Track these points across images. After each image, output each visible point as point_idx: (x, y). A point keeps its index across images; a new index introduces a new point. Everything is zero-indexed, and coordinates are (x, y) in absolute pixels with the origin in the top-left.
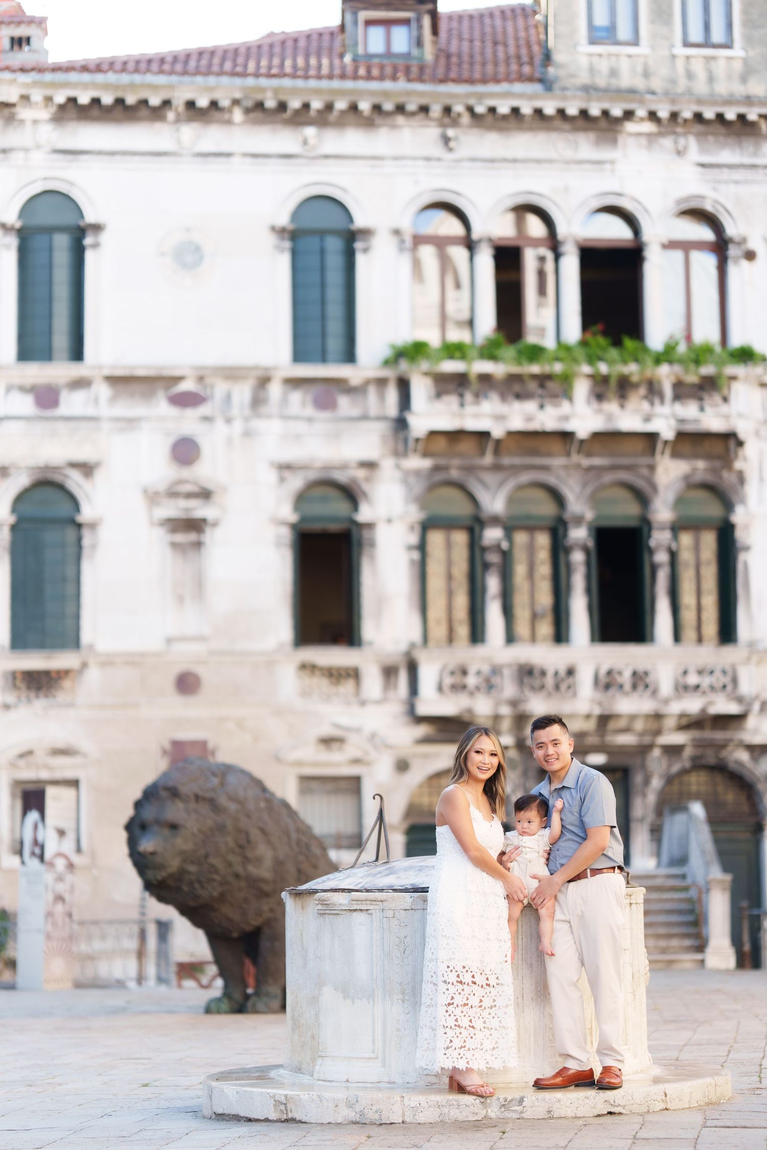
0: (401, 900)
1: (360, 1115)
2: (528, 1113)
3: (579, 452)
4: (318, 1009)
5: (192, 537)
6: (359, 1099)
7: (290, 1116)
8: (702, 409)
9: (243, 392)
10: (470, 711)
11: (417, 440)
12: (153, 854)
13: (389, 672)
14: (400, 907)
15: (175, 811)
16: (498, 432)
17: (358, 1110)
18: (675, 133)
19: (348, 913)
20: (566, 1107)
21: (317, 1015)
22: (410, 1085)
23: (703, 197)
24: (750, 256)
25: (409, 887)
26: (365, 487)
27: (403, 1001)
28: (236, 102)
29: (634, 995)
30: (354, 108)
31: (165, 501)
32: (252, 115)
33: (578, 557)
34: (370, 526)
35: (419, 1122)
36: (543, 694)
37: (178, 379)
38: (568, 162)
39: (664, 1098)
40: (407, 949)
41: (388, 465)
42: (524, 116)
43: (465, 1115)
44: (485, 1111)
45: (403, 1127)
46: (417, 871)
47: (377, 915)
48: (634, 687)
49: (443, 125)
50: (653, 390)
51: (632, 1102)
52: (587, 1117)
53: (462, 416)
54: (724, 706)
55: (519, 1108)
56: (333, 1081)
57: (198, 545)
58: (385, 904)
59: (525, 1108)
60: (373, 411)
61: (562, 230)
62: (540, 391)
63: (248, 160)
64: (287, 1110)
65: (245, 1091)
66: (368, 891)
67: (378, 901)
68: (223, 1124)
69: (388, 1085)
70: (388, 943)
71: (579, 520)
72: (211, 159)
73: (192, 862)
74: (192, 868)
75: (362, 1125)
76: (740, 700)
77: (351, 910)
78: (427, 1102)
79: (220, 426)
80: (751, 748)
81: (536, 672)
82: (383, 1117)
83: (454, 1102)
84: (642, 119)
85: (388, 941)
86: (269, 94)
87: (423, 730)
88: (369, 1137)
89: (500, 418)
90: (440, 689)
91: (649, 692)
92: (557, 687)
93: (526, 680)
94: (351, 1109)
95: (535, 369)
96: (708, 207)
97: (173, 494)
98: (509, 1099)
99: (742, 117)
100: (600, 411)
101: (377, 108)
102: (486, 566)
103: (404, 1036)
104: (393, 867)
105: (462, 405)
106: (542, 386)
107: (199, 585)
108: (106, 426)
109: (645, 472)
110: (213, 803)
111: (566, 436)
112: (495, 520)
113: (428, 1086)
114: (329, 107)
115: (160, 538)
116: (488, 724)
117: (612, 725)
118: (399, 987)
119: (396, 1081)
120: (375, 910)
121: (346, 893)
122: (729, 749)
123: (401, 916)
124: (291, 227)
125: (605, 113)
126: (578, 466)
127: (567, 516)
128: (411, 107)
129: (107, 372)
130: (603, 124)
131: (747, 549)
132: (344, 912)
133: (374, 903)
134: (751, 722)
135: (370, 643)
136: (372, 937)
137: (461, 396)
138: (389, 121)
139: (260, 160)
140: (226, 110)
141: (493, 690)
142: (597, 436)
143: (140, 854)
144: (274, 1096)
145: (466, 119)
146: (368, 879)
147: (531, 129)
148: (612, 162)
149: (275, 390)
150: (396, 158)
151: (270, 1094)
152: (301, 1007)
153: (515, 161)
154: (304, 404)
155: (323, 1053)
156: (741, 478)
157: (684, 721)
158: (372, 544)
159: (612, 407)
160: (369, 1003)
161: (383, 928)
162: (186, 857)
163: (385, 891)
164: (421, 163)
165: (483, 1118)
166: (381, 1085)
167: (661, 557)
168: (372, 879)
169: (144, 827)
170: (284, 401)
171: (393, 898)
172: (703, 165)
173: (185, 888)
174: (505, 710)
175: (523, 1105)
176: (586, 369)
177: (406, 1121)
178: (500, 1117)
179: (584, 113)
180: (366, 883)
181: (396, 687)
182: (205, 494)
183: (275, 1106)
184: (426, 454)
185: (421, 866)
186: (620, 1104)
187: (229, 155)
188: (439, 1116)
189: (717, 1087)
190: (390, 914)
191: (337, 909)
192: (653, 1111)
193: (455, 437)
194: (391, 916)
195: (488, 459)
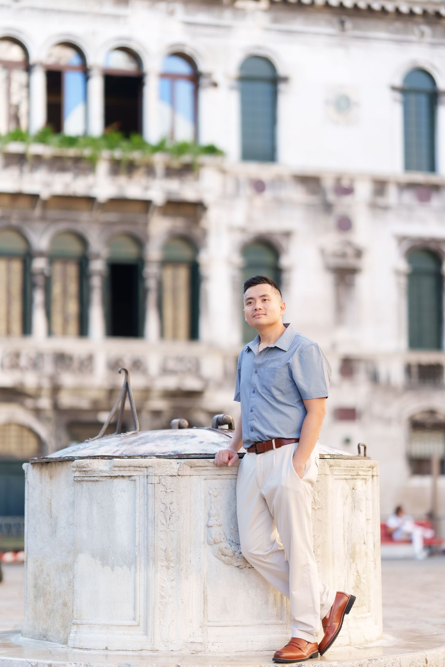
0: (167, 466)
3: (99, 210)
4: (72, 577)
8: (182, 185)
10: (21, 383)
14: (166, 473)
16: (45, 194)
19: (108, 480)
21: (71, 583)
23: (183, 45)
24: (215, 85)
25: (172, 454)
27: (168, 568)
29: (375, 564)
33: (96, 282)
36: (71, 373)
38: (96, 15)
40: (173, 515)
46: (173, 439)
47: (141, 481)
50: (150, 170)
53: (21, 182)
54: (192, 384)
56: (90, 649)
58: (150, 470)
61: (92, 60)
62: (73, 168)
65: (3, 660)
66: (130, 457)
67: (143, 467)
69: (151, 653)
70: (153, 510)
71: (97, 256)
76: (201, 378)
77: (111, 477)
81: (66, 358)
85: (153, 507)
89: (47, 184)
91: (141, 371)
92: (81, 369)
93: (60, 363)
95: (71, 152)
96: (188, 51)
100: (114, 183)
102: (34, 286)
105: (21, 174)
106: (76, 164)
109: (141, 226)
111: (90, 200)
112: (41, 254)
113: (194, 654)
118: (164, 553)
119: (159, 649)
120: (139, 476)
121: (105, 460)
123: (168, 481)
126: (97, 220)
127: (89, 253)
131: (206, 280)
132: (104, 479)
133: (138, 469)
136: (135, 504)
137: (21, 168)
141: (38, 368)
142: (111, 201)
146: (125, 447)
148: (125, 17)
151: (32, 664)
152: (48, 575)
153: (60, 12)
155: (78, 621)
156: (205, 233)
157: (166, 393)
159: (122, 180)
160: (130, 570)
161: (147, 494)
163: (148, 457)
166: (144, 653)
167: (151, 284)
168: (130, 447)
171: (159, 465)
172: (187, 23)
174: (45, 383)
176: (105, 154)
180: (124, 451)
185: (176, 436)
190: (155, 480)
191: (97, 475)
193: (16, 196)
194: (156, 482)
195: (38, 212)
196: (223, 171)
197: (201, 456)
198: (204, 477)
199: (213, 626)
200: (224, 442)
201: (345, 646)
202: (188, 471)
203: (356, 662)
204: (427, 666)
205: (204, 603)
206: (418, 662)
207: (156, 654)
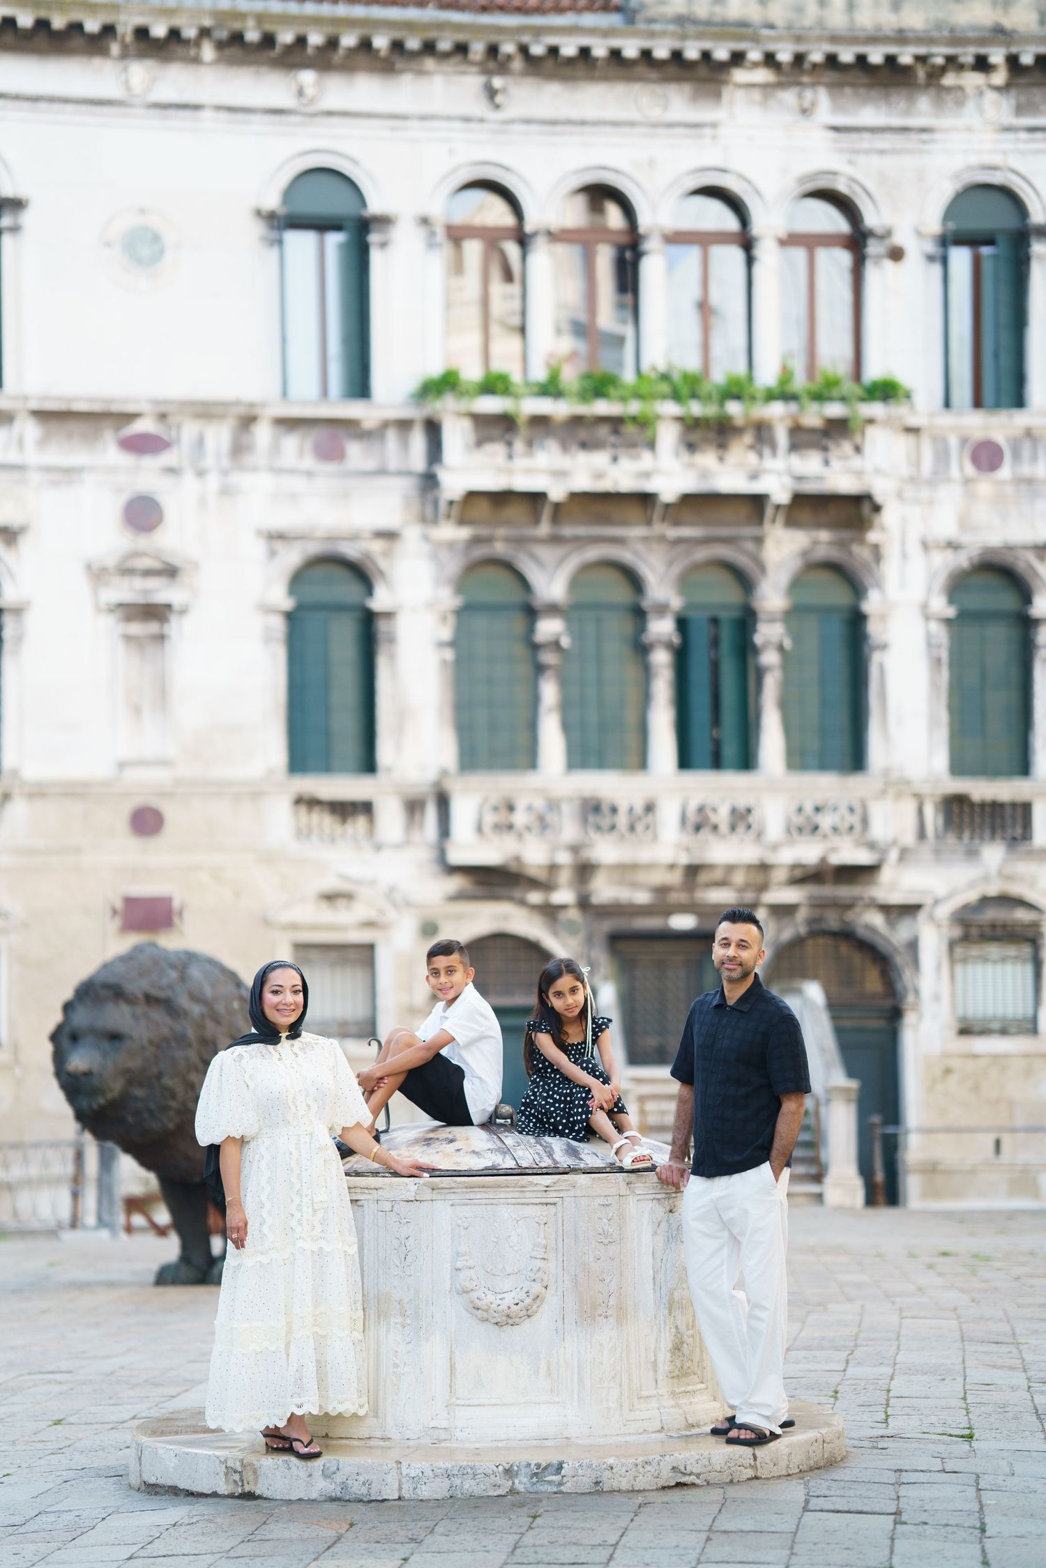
0: (403, 1188)
1: (342, 1489)
2: (569, 1484)
3: (664, 519)
5: (153, 627)
6: (341, 1466)
7: (247, 1489)
8: (827, 463)
9: (219, 436)
10: (518, 859)
11: (451, 503)
12: (88, 1074)
13: (413, 807)
14: (401, 1197)
15: (118, 1016)
16: (557, 493)
17: (338, 1481)
18: (799, 84)
20: (620, 1476)
22: (411, 1443)
23: (834, 174)
24: (896, 254)
26: (382, 564)
27: (403, 1326)
28: (204, 33)
30: (365, 45)
31: (116, 580)
32: (228, 52)
34: (389, 615)
35: (420, 1498)
36: (614, 836)
37: (131, 417)
38: (655, 125)
39: (753, 1463)
40: (410, 1254)
41: (412, 534)
42: (596, 59)
43: (484, 1488)
44: (510, 1483)
45: (399, 1506)
46: (423, 1146)
47: (368, 1208)
48: (733, 828)
49: (488, 72)
50: (762, 437)
51: (710, 1468)
52: (648, 1490)
53: (510, 472)
54: (850, 854)
55: (556, 1478)
57: (161, 638)
58: (380, 1192)
59: (564, 1478)
60: (393, 463)
61: (645, 220)
62: (612, 439)
63: (224, 115)
64: (243, 1481)
65: (187, 1454)
66: (358, 1174)
67: (371, 1189)
68: (155, 1502)
69: (381, 1443)
70: (385, 1247)
71: (662, 609)
72: (172, 112)
73: (141, 1085)
74: (139, 1092)
75: (343, 1503)
76: (872, 846)
78: (433, 1470)
79: (189, 478)
80: (886, 909)
81: (605, 809)
82: (372, 1492)
83: (469, 1470)
84: (755, 65)
85: (385, 1243)
86: (251, 23)
87: (456, 883)
88: (352, 1525)
89: (560, 474)
90: (479, 829)
91: (752, 833)
92: (632, 828)
93: (591, 819)
94: (329, 1480)
96: (842, 187)
97: (126, 571)
98: (544, 1464)
99: (891, 60)
100: (691, 466)
101: (397, 46)
102: (540, 669)
103: (404, 1374)
104: (392, 1139)
105: (510, 457)
106: (616, 432)
107: (162, 693)
108: (34, 477)
109: (750, 546)
110: (167, 1005)
111: (645, 500)
112: (553, 609)
113: (435, 1444)
114: (332, 43)
115: (110, 626)
116: (541, 875)
117: (703, 877)
118: (398, 1306)
119: (393, 1437)
120: (367, 1201)
122: (857, 910)
123: (402, 1209)
124: (282, 211)
125: (706, 55)
126: (662, 539)
127: (646, 604)
128: (444, 45)
129: (34, 405)
130: (703, 71)
131: (884, 647)
133: (366, 1191)
134: (886, 875)
135: (389, 770)
137: (509, 444)
138: (413, 65)
139: (240, 116)
140: (192, 42)
141: (548, 831)
142: (688, 500)
143: (69, 1074)
144: (226, 1461)
145: (517, 64)
147: (605, 78)
148: (714, 125)
149: (263, 433)
150: (424, 118)
151: (219, 1458)
153: (583, 123)
154: (301, 453)
156: (876, 550)
157: (798, 873)
158: (391, 640)
159: (707, 459)
161: (377, 1225)
162: (133, 1079)
164: (457, 125)
165: (507, 1492)
166: (371, 1442)
167: (770, 658)
169: (75, 1038)
170: (275, 449)
171: (391, 1185)
172: (836, 129)
173: (130, 1119)
174: (564, 858)
175: (562, 1474)
176: (670, 408)
177: (404, 1497)
178: (531, 1490)
179: (677, 55)
181: (421, 826)
182: (170, 572)
183: (226, 1474)
184: (462, 521)
186: (694, 1471)
187: (197, 107)
188: (449, 1490)
189: (825, 1445)
190: (387, 1206)
192: (738, 1481)
193: (501, 498)
194: (388, 1210)
195: (544, 529)
196: (913, 431)
197: (448, 1173)
198: (451, 1202)
199: (463, 1406)
200: (489, 1150)
201: (653, 1432)
202: (427, 1195)
203: (641, 1459)
204: (756, 1464)
205: (451, 1373)
206: (740, 1459)
207: (386, 1443)
